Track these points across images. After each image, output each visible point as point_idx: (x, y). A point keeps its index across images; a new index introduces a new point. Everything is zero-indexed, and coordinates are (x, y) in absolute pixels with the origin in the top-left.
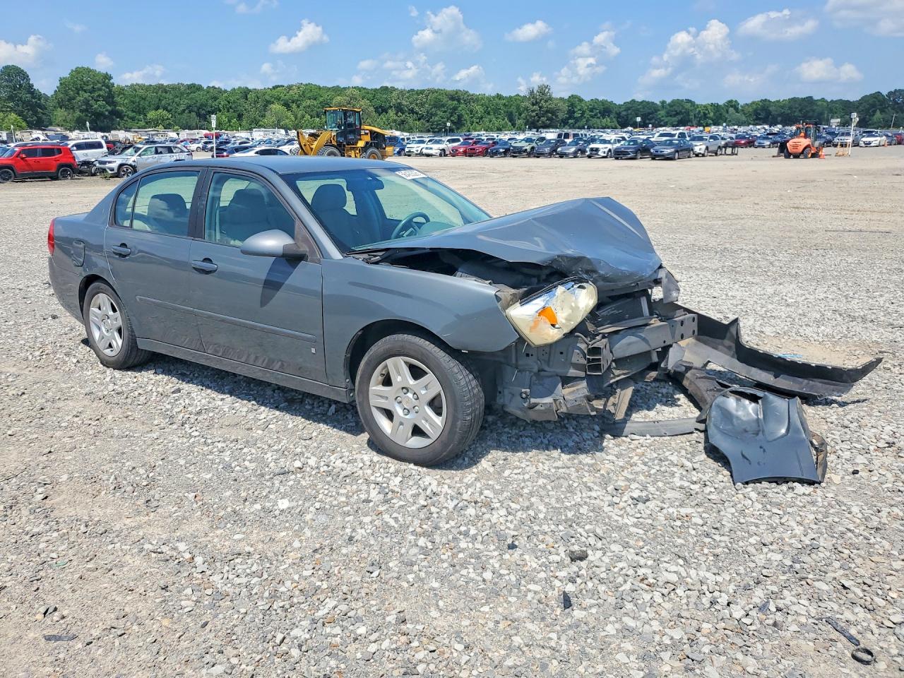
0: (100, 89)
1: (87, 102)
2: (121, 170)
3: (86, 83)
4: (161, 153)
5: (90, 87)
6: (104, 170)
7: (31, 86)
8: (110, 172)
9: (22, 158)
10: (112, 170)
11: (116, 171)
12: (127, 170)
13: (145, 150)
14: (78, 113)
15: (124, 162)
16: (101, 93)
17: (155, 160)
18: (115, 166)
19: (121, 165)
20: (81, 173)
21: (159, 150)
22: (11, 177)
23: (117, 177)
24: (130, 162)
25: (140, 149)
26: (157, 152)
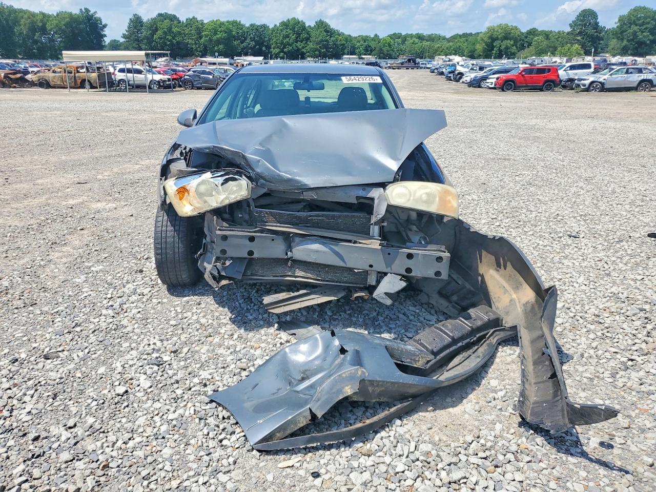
0: (648, 23)
1: (635, 34)
2: (592, 86)
3: (638, 19)
4: (631, 73)
5: (641, 22)
6: (578, 86)
7: (597, 24)
8: (582, 87)
9: (523, 75)
10: (584, 85)
11: (587, 86)
12: (597, 86)
13: (618, 71)
14: (625, 42)
15: (596, 80)
16: (648, 26)
17: (623, 79)
18: (587, 82)
19: (592, 82)
20: (564, 87)
21: (630, 71)
22: (511, 88)
23: (587, 91)
24: (601, 80)
25: (613, 69)
26: (627, 72)
